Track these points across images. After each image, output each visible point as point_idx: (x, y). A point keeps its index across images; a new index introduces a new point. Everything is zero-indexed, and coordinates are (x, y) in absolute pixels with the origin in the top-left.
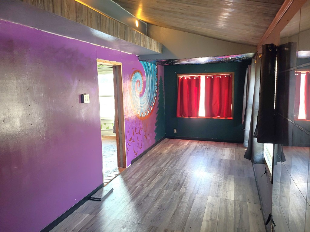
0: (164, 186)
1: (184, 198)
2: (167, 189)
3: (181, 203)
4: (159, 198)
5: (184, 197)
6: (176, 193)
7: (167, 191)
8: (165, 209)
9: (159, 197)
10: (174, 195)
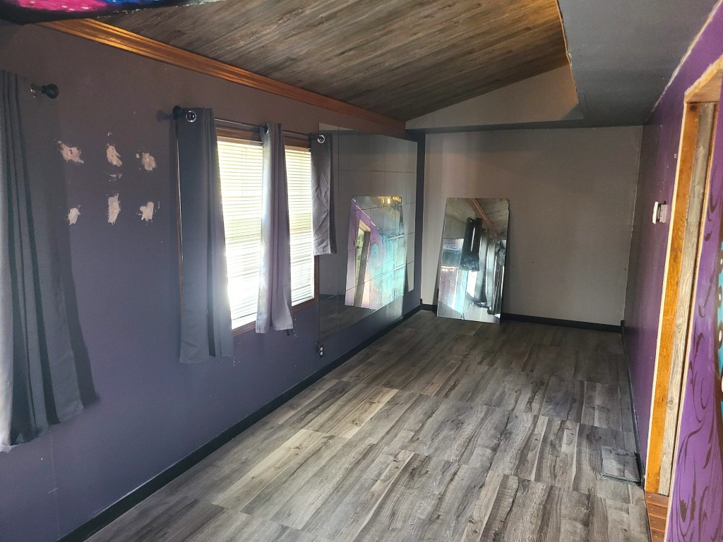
0: (455, 474)
1: (407, 437)
2: (448, 464)
3: (417, 428)
4: (464, 442)
5: (407, 440)
6: (425, 451)
7: (446, 459)
8: (450, 422)
9: (466, 444)
10: (430, 445)
